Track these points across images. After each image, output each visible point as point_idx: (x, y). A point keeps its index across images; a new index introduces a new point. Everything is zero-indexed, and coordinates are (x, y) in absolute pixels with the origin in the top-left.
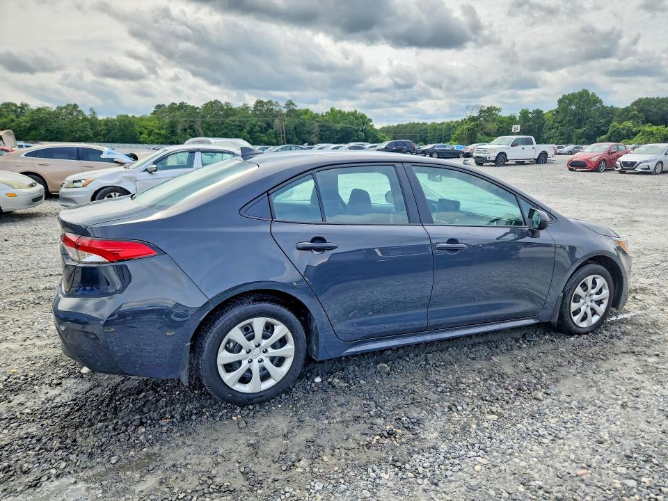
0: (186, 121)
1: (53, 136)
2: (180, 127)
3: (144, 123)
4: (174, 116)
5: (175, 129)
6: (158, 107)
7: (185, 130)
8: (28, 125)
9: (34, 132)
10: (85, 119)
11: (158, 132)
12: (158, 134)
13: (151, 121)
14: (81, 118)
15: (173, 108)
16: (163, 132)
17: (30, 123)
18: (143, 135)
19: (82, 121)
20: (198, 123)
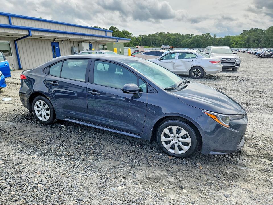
0: (256, 37)
1: (198, 46)
2: (252, 40)
3: (235, 39)
4: (250, 35)
5: (249, 41)
6: (244, 31)
7: (254, 41)
8: (191, 42)
9: (192, 45)
10: (211, 39)
11: (240, 42)
12: (240, 43)
13: (238, 38)
14: (210, 38)
15: (252, 31)
16: (243, 42)
17: (192, 41)
18: (233, 44)
19: (210, 40)
20: (262, 38)
